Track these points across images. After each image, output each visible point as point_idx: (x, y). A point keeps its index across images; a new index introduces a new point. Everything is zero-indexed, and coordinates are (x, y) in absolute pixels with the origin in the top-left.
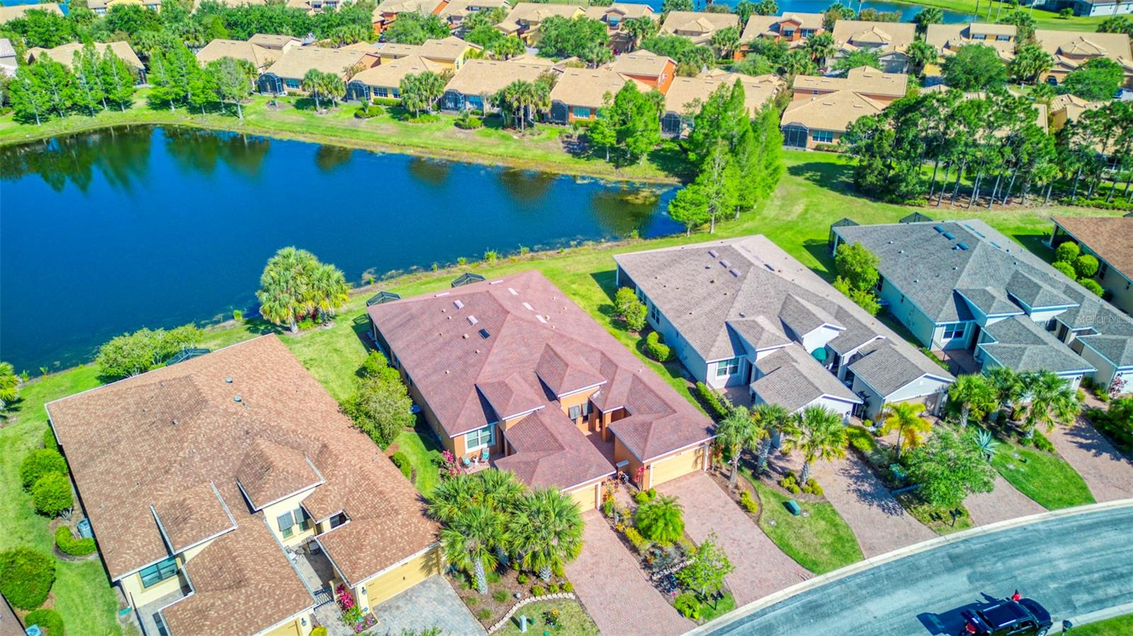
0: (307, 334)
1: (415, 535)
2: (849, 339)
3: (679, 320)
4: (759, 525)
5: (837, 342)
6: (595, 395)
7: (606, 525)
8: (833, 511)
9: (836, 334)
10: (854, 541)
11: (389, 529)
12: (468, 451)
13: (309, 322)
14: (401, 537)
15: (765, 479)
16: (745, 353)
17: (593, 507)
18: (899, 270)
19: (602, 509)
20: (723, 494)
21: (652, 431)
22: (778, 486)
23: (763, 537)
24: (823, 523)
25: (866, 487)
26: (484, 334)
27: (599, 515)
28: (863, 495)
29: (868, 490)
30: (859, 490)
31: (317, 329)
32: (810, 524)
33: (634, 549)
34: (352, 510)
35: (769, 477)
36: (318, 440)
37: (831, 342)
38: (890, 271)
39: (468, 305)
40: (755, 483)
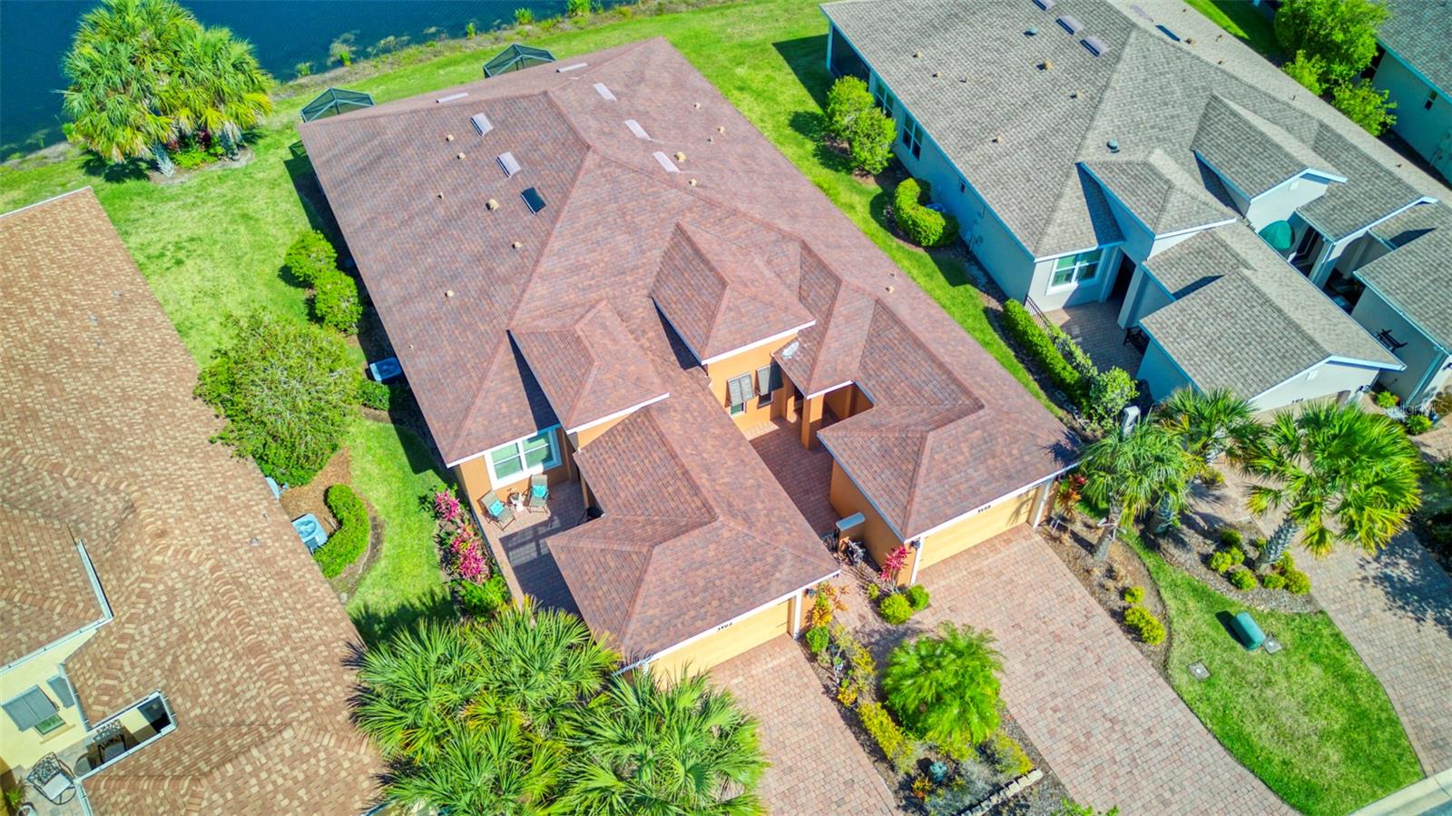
0: (192, 180)
1: (329, 783)
2: (1350, 204)
3: (969, 156)
4: (1167, 678)
5: (1320, 210)
6: (787, 353)
7: (812, 680)
8: (1336, 635)
9: (1321, 189)
10: (1394, 722)
11: (255, 773)
12: (498, 484)
13: (198, 154)
14: (289, 794)
15: (1172, 549)
16: (1120, 236)
17: (784, 629)
18: (1426, 37)
19: (803, 639)
20: (1080, 590)
21: (925, 461)
22: (1202, 569)
23: (1180, 711)
24: (1316, 670)
25: (1403, 570)
26: (533, 200)
27: (797, 651)
28: (1399, 592)
29: (1409, 577)
30: (1387, 578)
31: (215, 168)
32: (1288, 676)
33: (877, 753)
34: (182, 692)
35: (1180, 543)
36: (116, 491)
37: (1308, 208)
38: (1404, 39)
39: (501, 125)
40: (1151, 560)
